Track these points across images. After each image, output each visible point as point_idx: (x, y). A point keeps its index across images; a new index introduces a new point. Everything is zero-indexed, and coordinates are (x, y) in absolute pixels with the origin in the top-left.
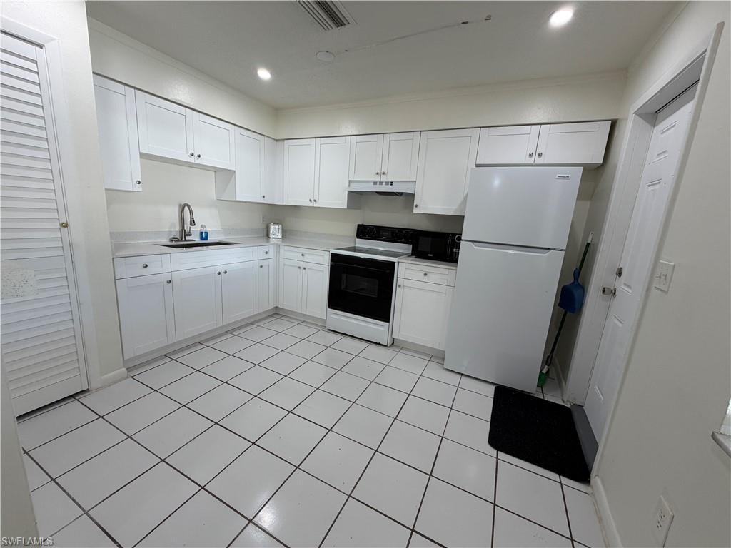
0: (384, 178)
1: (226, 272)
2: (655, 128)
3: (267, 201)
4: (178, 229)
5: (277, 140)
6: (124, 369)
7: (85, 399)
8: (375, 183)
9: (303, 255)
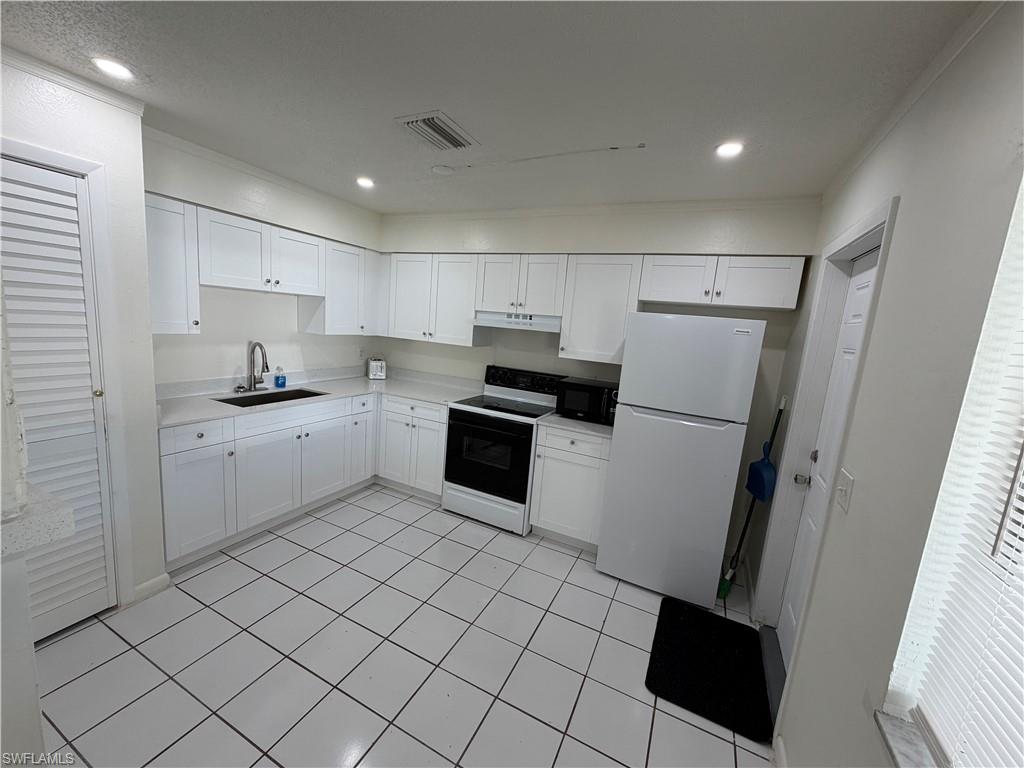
0: (520, 311)
1: (307, 435)
2: (853, 279)
3: (366, 333)
4: (245, 374)
5: (381, 253)
6: (166, 575)
7: (113, 620)
8: (509, 316)
9: (412, 408)
